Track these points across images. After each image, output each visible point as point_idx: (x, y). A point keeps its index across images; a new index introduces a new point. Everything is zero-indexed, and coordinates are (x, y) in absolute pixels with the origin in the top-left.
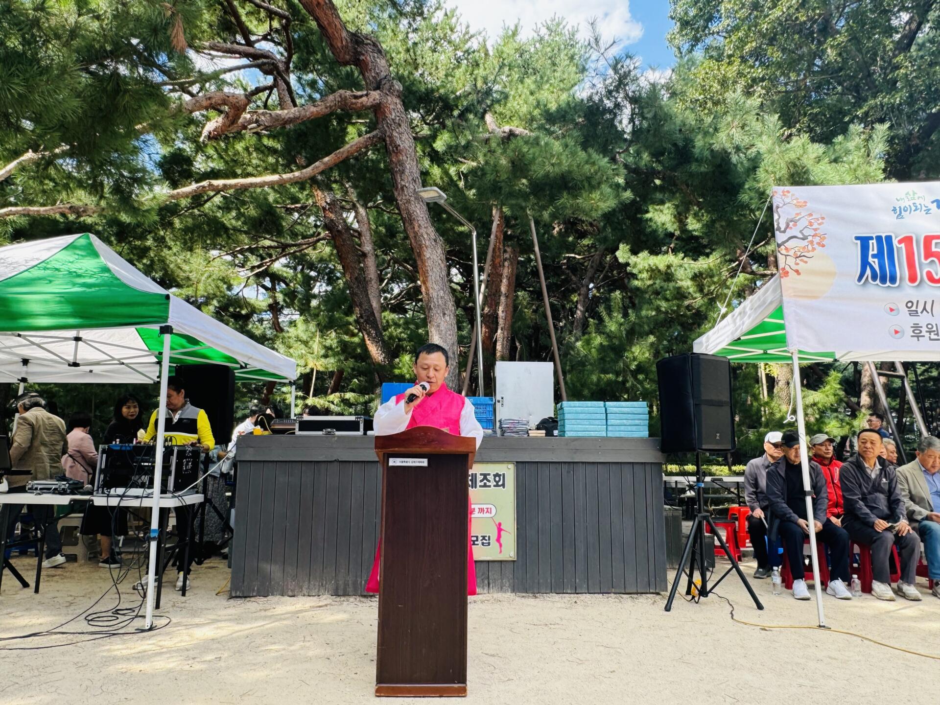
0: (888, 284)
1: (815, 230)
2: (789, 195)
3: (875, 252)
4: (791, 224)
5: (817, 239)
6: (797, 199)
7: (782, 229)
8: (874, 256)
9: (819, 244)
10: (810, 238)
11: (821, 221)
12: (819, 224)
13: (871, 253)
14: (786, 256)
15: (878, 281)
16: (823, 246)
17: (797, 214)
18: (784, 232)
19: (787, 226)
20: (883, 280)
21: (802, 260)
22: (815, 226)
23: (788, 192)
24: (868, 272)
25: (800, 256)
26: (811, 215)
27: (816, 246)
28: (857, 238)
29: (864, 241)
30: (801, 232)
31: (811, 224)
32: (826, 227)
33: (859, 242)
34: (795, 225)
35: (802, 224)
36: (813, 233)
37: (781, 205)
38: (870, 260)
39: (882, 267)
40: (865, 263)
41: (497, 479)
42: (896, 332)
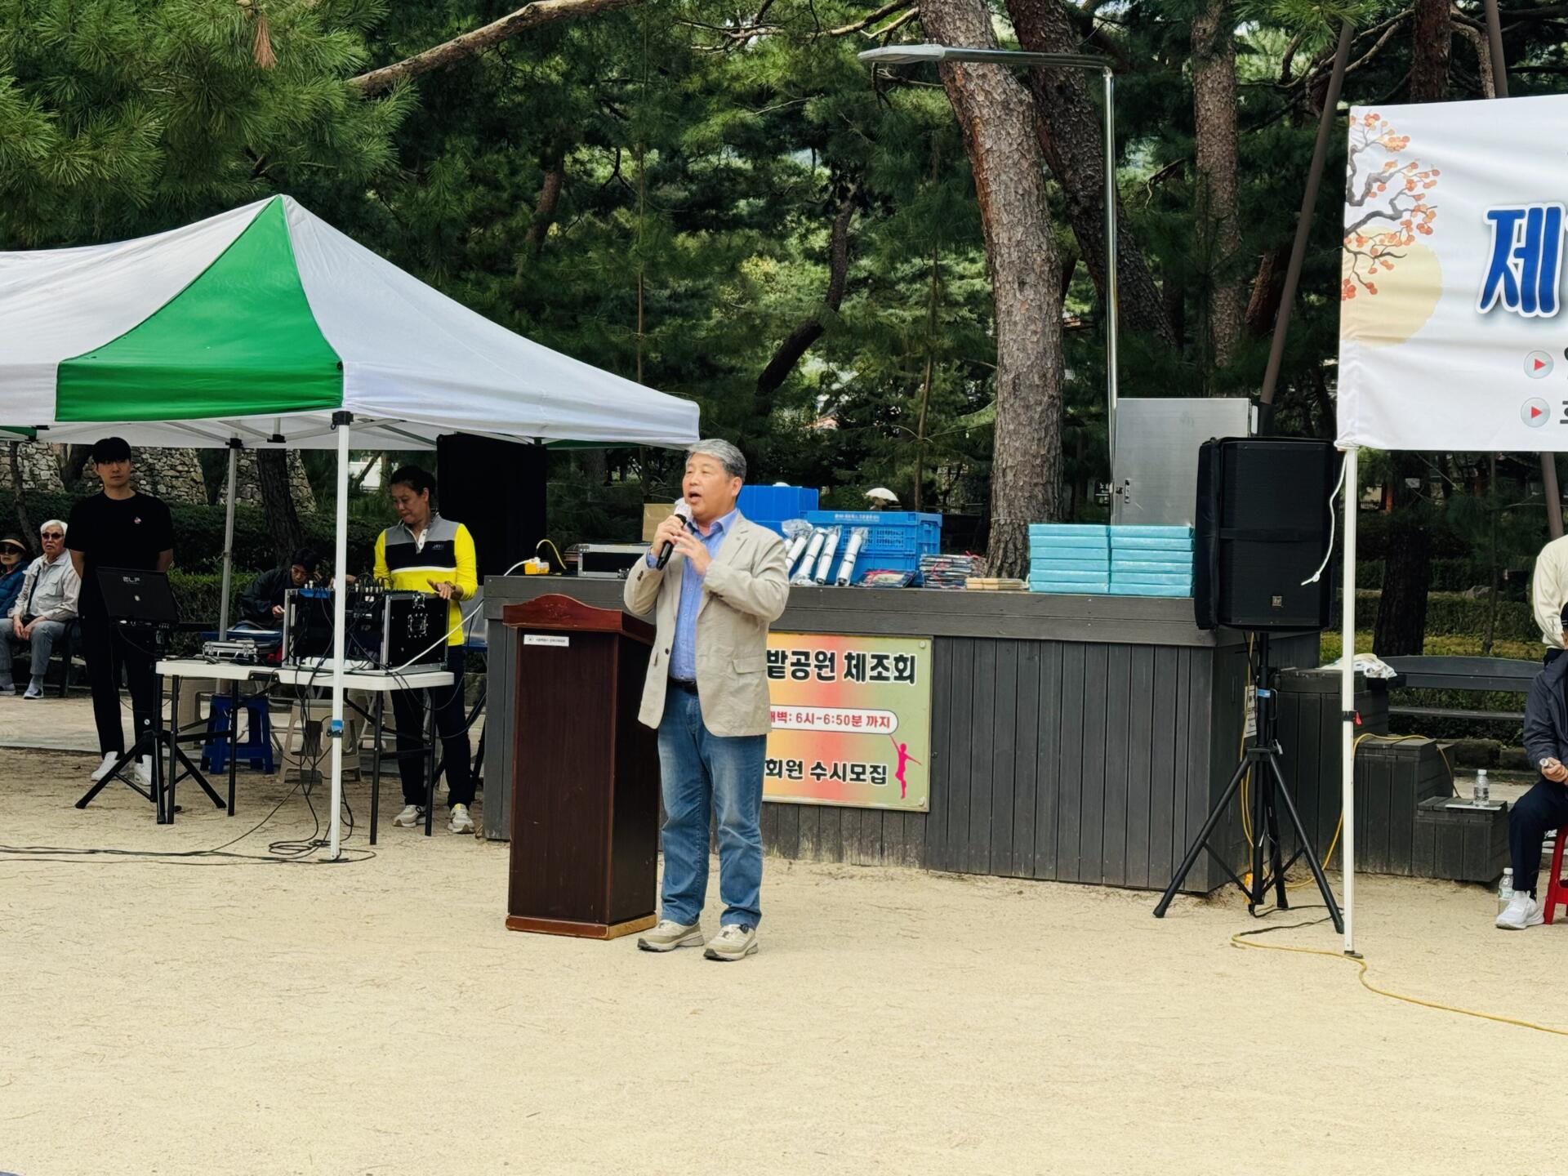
0: (1538, 311)
1: (1418, 198)
2: (1377, 123)
3: (1522, 244)
4: (1375, 186)
5: (1419, 219)
6: (1391, 132)
7: (1357, 198)
8: (1519, 253)
9: (1420, 227)
10: (1406, 216)
11: (1432, 178)
12: (1427, 186)
13: (1515, 245)
14: (1356, 254)
15: (1519, 308)
16: (1429, 232)
17: (1389, 165)
18: (1360, 203)
19: (1368, 192)
20: (1529, 306)
21: (1384, 264)
22: (1417, 191)
23: (1376, 117)
24: (1500, 287)
25: (1382, 255)
26: (1414, 166)
27: (1415, 232)
28: (1492, 215)
29: (1504, 220)
30: (1392, 202)
31: (1411, 185)
32: (1440, 194)
33: (1494, 223)
34: (1381, 189)
35: (1397, 183)
36: (1412, 204)
37: (1360, 146)
38: (1511, 261)
39: (1528, 275)
40: (1498, 267)
41: (901, 666)
42: (1535, 412)
